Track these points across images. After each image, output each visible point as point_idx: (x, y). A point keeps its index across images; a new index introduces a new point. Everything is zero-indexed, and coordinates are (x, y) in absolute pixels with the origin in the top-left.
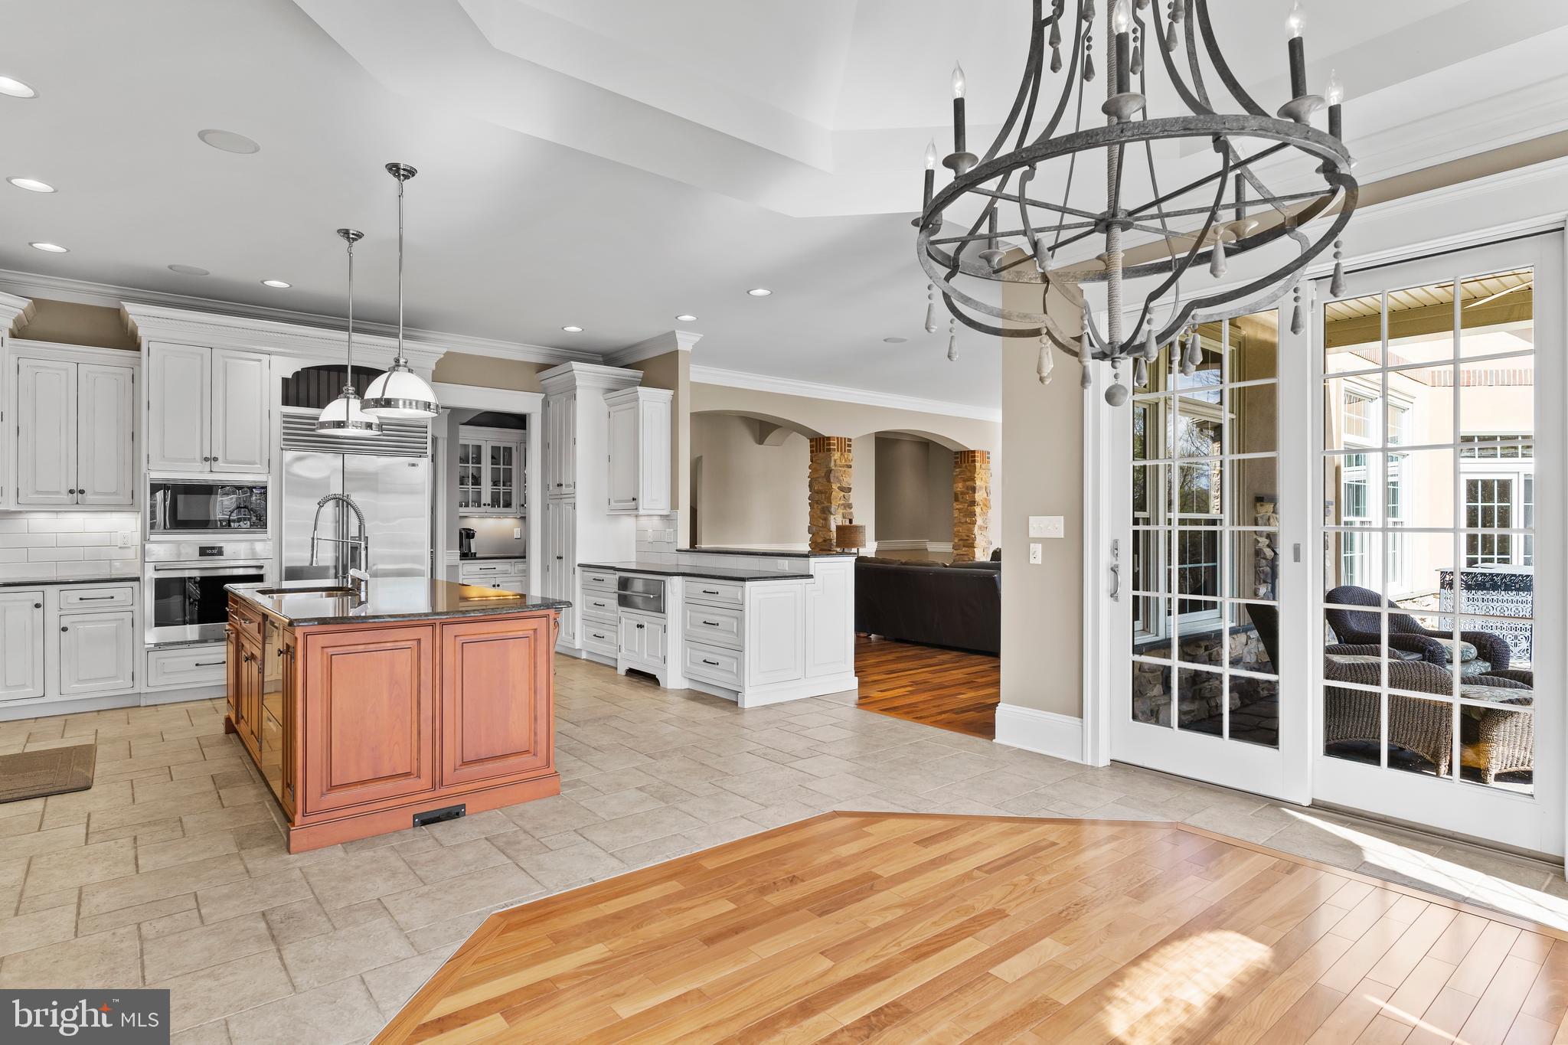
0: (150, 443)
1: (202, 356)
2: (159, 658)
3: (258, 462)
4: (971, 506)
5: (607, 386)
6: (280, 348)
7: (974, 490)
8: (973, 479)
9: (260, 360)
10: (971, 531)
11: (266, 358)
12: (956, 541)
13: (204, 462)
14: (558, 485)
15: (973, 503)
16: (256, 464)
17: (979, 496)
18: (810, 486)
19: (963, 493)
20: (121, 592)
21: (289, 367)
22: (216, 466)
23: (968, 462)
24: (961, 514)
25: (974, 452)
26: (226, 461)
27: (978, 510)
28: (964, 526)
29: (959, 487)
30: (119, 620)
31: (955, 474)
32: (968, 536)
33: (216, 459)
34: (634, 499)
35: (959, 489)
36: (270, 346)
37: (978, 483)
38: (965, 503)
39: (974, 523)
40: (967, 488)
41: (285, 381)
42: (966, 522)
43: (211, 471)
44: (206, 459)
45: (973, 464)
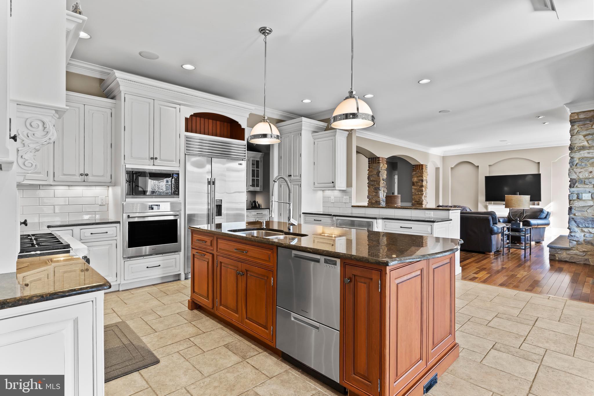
0: (126, 149)
1: (149, 103)
2: (129, 265)
3: (175, 161)
4: (421, 187)
5: (313, 130)
6: (185, 102)
7: (422, 181)
8: (422, 176)
9: (175, 108)
10: (421, 198)
11: (178, 107)
12: (413, 202)
13: (150, 160)
14: (289, 176)
15: (422, 186)
16: (173, 161)
17: (424, 183)
18: (368, 178)
19: (416, 182)
20: (111, 229)
21: (188, 112)
22: (157, 162)
23: (419, 169)
24: (416, 191)
25: (423, 165)
26: (161, 160)
27: (424, 189)
28: (418, 196)
29: (415, 179)
30: (109, 244)
31: (413, 174)
32: (419, 200)
33: (156, 158)
34: (333, 182)
35: (415, 181)
36: (180, 101)
37: (424, 178)
38: (418, 186)
39: (422, 194)
40: (419, 180)
41: (186, 119)
42: (419, 194)
43: (154, 165)
44: (152, 158)
45: (422, 170)
